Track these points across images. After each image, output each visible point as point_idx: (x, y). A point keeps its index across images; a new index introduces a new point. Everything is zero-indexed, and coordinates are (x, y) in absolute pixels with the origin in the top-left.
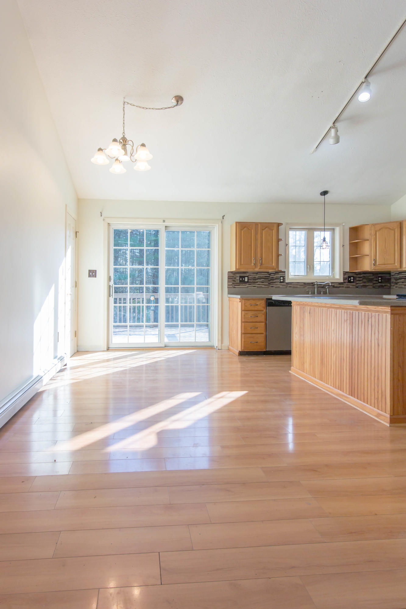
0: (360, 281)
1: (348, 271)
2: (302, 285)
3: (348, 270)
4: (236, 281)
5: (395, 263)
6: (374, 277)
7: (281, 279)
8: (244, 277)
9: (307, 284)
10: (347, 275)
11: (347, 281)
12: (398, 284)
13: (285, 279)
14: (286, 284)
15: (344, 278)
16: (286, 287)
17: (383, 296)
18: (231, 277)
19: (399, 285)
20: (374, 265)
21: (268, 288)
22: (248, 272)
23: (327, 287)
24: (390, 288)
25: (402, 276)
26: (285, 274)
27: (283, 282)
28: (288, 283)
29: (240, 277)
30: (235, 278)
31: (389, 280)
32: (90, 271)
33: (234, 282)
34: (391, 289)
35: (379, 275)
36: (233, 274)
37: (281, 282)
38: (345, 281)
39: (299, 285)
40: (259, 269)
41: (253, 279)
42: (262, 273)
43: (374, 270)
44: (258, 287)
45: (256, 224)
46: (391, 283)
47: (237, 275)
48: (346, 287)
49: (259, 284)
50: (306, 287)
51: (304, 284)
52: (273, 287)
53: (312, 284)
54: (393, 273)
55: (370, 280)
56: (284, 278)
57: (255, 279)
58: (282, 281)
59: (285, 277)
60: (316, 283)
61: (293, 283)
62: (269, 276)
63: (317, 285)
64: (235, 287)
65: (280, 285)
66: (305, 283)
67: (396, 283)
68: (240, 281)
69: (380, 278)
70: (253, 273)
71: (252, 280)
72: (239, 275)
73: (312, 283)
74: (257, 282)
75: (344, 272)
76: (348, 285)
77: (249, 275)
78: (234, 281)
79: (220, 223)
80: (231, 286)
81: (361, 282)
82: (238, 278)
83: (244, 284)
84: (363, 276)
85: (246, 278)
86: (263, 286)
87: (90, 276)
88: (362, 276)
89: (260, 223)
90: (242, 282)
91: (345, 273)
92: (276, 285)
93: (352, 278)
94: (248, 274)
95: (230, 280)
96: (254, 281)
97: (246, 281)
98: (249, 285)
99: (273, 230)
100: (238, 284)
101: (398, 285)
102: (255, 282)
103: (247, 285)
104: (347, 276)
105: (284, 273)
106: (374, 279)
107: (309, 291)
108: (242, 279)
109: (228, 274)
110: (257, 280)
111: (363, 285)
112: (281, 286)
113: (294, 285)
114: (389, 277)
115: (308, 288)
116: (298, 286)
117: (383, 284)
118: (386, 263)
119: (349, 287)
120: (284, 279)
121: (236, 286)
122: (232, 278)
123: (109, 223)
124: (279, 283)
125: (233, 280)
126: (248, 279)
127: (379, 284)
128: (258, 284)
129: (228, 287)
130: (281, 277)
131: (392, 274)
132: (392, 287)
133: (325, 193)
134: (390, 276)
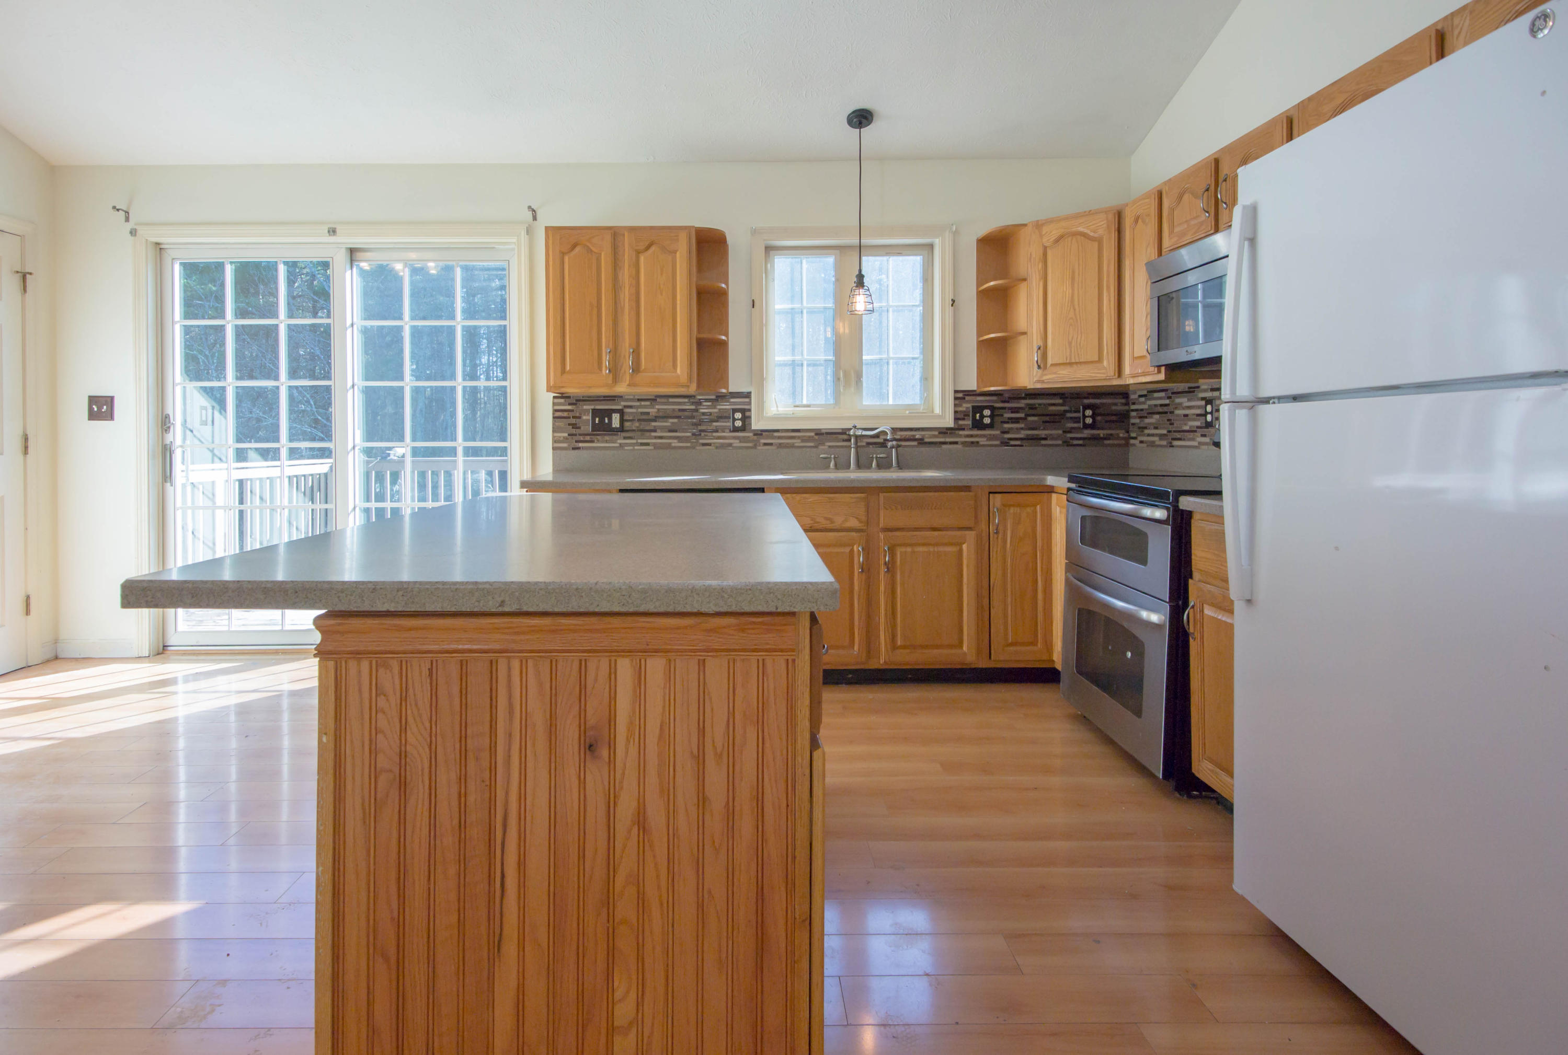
0: (1016, 421)
1: (975, 388)
2: (809, 439)
3: (970, 383)
4: (579, 428)
6: (1066, 408)
7: (734, 420)
8: (609, 413)
9: (827, 433)
10: (968, 402)
11: (968, 422)
12: (1146, 431)
13: (750, 417)
14: (755, 435)
15: (956, 412)
16: (755, 447)
18: (565, 414)
19: (1149, 435)
20: (1039, 367)
21: (694, 448)
22: (621, 397)
23: (890, 444)
24: (1127, 445)
25: (1156, 406)
26: (750, 403)
27: (743, 429)
28: (760, 433)
29: (595, 413)
30: (580, 418)
31: (1124, 418)
32: (93, 400)
33: (574, 431)
34: (1131, 449)
35: (1086, 401)
36: (570, 404)
37: (736, 429)
38: (961, 422)
39: (799, 437)
40: (629, 385)
41: (639, 420)
42: (671, 400)
43: (1039, 386)
44: (656, 447)
46: (1131, 428)
47: (585, 407)
48: (964, 443)
49: (661, 438)
50: (823, 444)
51: (816, 434)
52: (709, 445)
53: (843, 433)
54: (1135, 393)
55: (1053, 419)
56: (747, 414)
57: (645, 418)
58: (738, 424)
59: (750, 410)
60: (852, 432)
61: (777, 431)
62: (696, 410)
63: (857, 437)
64: (579, 448)
65: (735, 438)
66: (818, 433)
67: (1142, 429)
68: (595, 427)
69: (1089, 412)
70: (639, 400)
71: (637, 424)
72: (593, 407)
73: (844, 432)
74: (655, 431)
75: (956, 392)
76: (971, 436)
77: (626, 407)
78: (574, 426)
79: (523, 233)
80: (565, 445)
81: (1022, 426)
82: (589, 417)
83: (607, 438)
84: (1027, 405)
85: (616, 418)
86: (675, 443)
87: (93, 416)
88: (1022, 404)
89: (632, 229)
90: (602, 427)
91: (961, 396)
92: (719, 438)
93: (987, 412)
94: (623, 403)
95: (561, 423)
96: (645, 426)
97: (614, 426)
98: (625, 438)
99: (675, 252)
100: (588, 438)
101: (1144, 435)
102: (647, 428)
103: (619, 441)
104: (969, 405)
105: (747, 400)
106: (1069, 415)
107: (827, 459)
108: (602, 420)
109: (554, 404)
110: (654, 424)
111: (1027, 435)
112: (736, 443)
113: (779, 438)
114: (1126, 408)
115: (830, 447)
116: (797, 443)
117: (1102, 433)
118: (1073, 361)
119: (978, 442)
120: (746, 419)
121: (581, 445)
122: (569, 418)
123: (158, 244)
124: (730, 431)
125: (569, 424)
126: (622, 421)
127: (1087, 433)
128: (656, 438)
129: (554, 449)
130: (735, 411)
131: (1133, 397)
132: (1132, 441)
133: (861, 118)
134: (1127, 404)
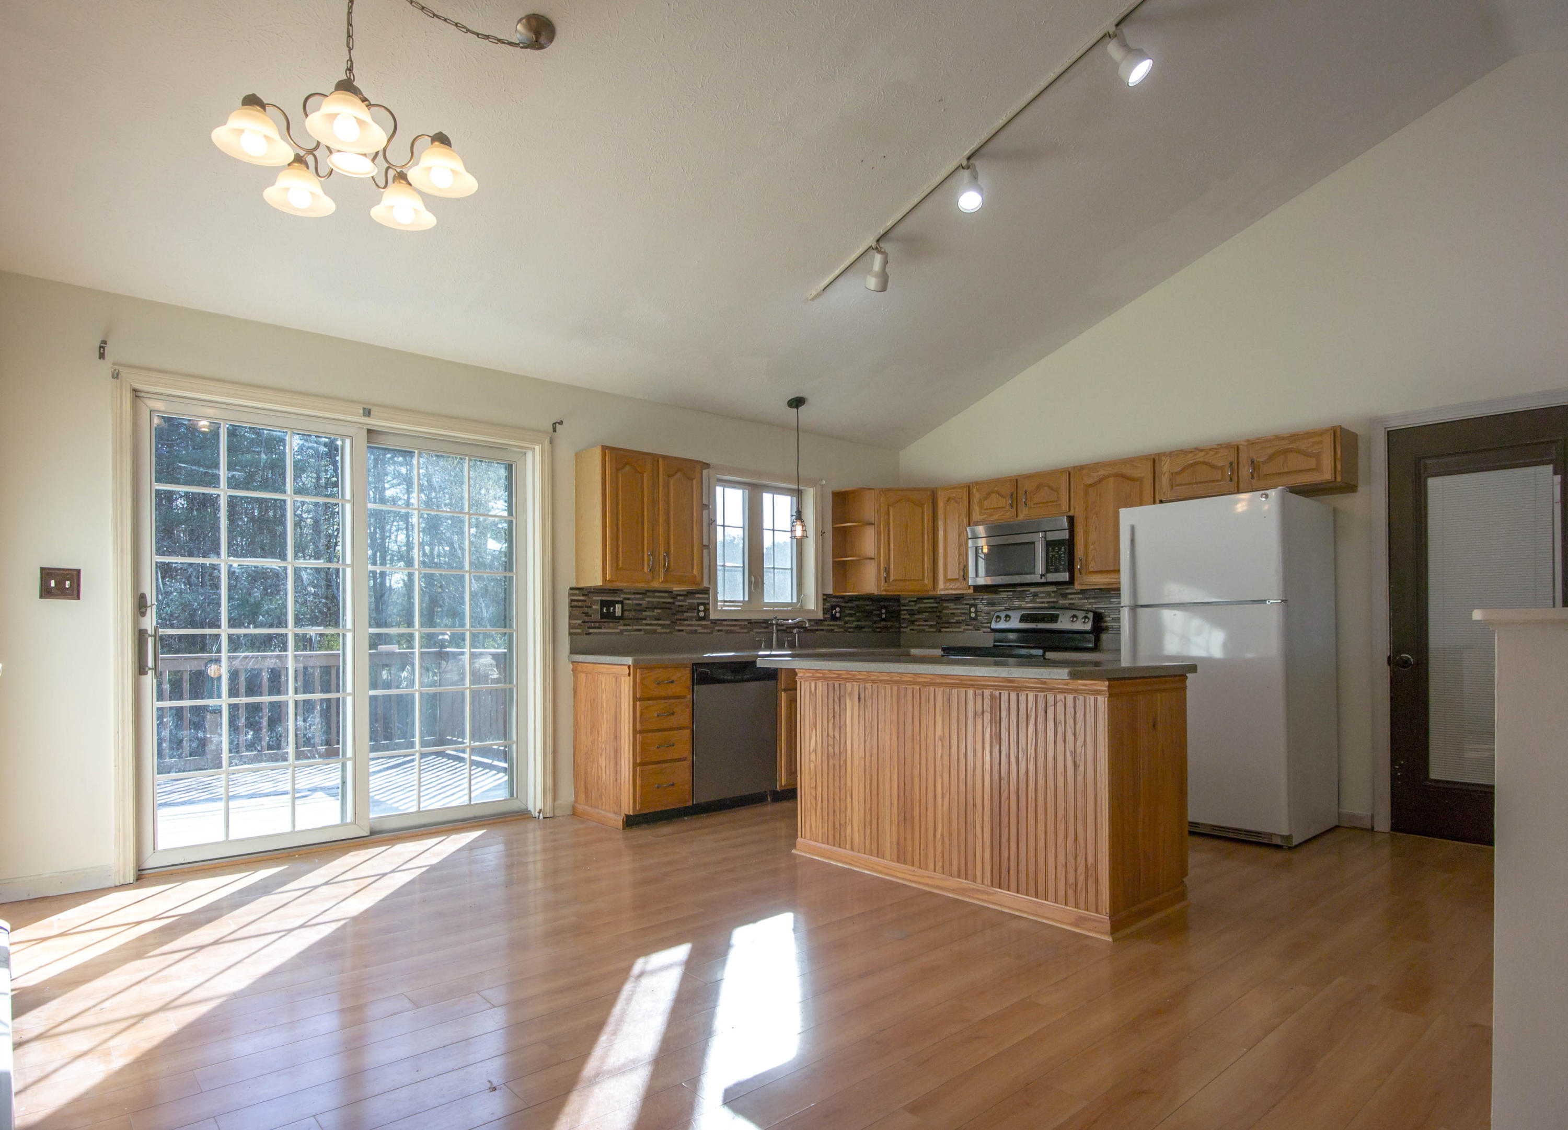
0: (851, 615)
1: (831, 593)
2: (742, 627)
3: (830, 591)
4: (590, 616)
5: (923, 579)
6: (874, 608)
7: (699, 611)
8: (613, 603)
9: (755, 623)
10: (828, 602)
11: (828, 616)
12: (916, 623)
13: (709, 609)
14: (712, 623)
15: (824, 609)
16: (712, 633)
17: (910, 651)
18: (580, 604)
19: (919, 625)
20: (886, 582)
21: (671, 633)
22: (621, 590)
23: (795, 631)
24: (899, 632)
25: (926, 607)
26: (708, 599)
27: (704, 618)
28: (715, 622)
29: (604, 604)
30: (590, 607)
31: (894, 615)
32: (46, 573)
33: (587, 619)
34: (902, 634)
35: (882, 604)
36: (583, 595)
37: (700, 619)
38: (826, 616)
39: (739, 625)
40: (663, 582)
41: (635, 610)
42: (657, 594)
43: (884, 593)
44: (647, 632)
45: (655, 458)
46: (902, 621)
47: (594, 598)
48: (827, 630)
49: (650, 625)
50: (752, 630)
51: (749, 623)
52: (682, 630)
53: (766, 623)
54: (905, 598)
55: (869, 614)
56: (707, 606)
57: (639, 609)
58: (702, 614)
59: (708, 604)
60: (774, 622)
61: (725, 620)
62: (673, 603)
63: (778, 625)
64: (590, 634)
65: (698, 625)
66: (750, 622)
67: (913, 622)
68: (603, 616)
69: (883, 611)
70: (634, 593)
71: (633, 613)
72: (600, 598)
73: (766, 621)
74: (645, 619)
75: (824, 595)
76: (830, 625)
77: (625, 599)
78: (586, 614)
79: (547, 442)
80: (579, 631)
81: (853, 619)
82: (596, 607)
83: (611, 625)
84: (857, 605)
85: (618, 607)
86: (659, 629)
87: (46, 592)
88: (854, 604)
89: (665, 457)
90: (608, 617)
91: (826, 597)
92: (689, 625)
93: (838, 609)
94: (623, 596)
95: (577, 612)
96: (638, 615)
97: (616, 615)
98: (625, 625)
99: (692, 480)
100: (597, 625)
101: (915, 625)
102: (640, 617)
103: (622, 628)
104: (829, 604)
105: (706, 596)
106: (875, 612)
107: (760, 641)
108: (608, 610)
109: (571, 595)
110: (644, 613)
111: (858, 625)
112: (699, 629)
113: (728, 625)
114: (898, 608)
115: (757, 633)
116: (737, 628)
117: (889, 624)
118: (907, 578)
119: (833, 630)
120: (706, 610)
121: (591, 631)
122: (581, 607)
123: (135, 391)
124: (696, 620)
125: (583, 613)
126: (623, 610)
127: (883, 623)
128: (646, 625)
129: (570, 634)
130: (699, 604)
131: (902, 601)
132: (902, 630)
133: (798, 402)
134: (899, 606)
